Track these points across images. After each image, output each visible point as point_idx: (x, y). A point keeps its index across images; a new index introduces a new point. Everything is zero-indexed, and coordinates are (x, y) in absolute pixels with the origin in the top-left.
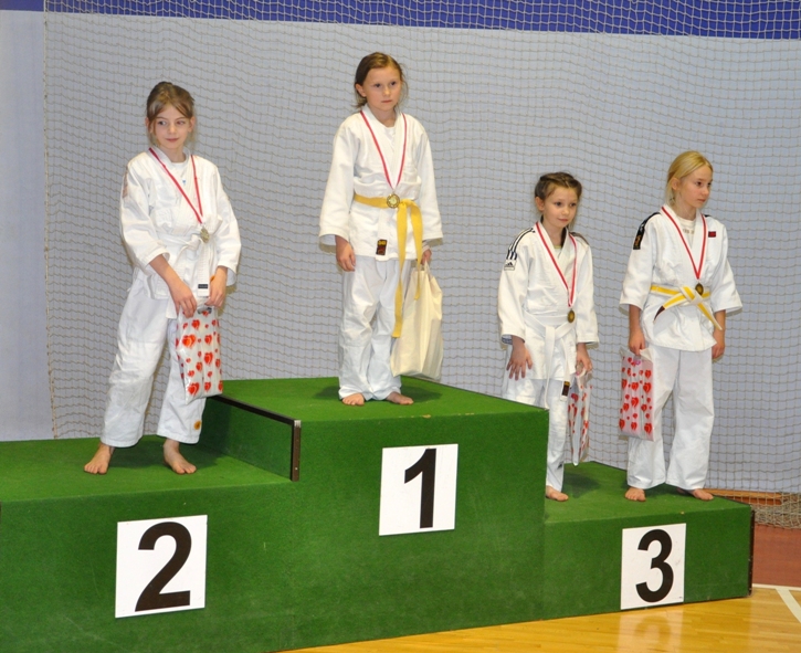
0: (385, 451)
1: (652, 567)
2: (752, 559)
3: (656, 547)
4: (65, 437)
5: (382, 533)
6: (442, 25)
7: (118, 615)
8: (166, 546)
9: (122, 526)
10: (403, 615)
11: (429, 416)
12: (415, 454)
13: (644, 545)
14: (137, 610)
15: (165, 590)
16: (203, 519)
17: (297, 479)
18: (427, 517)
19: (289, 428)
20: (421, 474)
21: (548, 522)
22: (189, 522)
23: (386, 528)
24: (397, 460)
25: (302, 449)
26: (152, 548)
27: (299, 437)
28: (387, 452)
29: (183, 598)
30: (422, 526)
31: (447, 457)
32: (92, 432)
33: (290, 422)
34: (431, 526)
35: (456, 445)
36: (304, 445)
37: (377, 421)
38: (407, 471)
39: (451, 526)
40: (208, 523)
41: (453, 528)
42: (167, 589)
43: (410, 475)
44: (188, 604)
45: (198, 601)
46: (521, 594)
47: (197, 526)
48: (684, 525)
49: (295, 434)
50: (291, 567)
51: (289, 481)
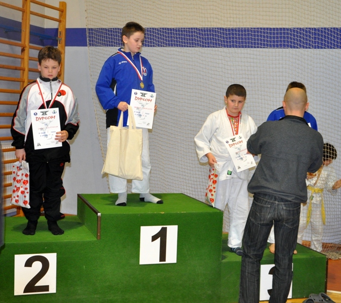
0: (142, 227)
2: (327, 280)
5: (141, 263)
7: (15, 294)
8: (37, 266)
9: (17, 257)
10: (152, 299)
11: (163, 213)
12: (156, 229)
13: (271, 272)
14: (24, 292)
15: (37, 284)
16: (55, 255)
17: (100, 239)
18: (163, 256)
20: (159, 238)
22: (48, 256)
23: (143, 261)
24: (147, 232)
25: (102, 226)
26: (31, 266)
27: (101, 221)
29: (46, 288)
30: (160, 261)
31: (172, 232)
33: (97, 214)
34: (165, 261)
35: (177, 226)
36: (103, 224)
37: (138, 214)
39: (175, 261)
40: (57, 256)
41: (176, 262)
42: (38, 284)
43: (154, 238)
44: (48, 291)
45: (53, 290)
46: (209, 292)
47: (52, 258)
49: (99, 219)
50: (97, 277)
51: (95, 239)
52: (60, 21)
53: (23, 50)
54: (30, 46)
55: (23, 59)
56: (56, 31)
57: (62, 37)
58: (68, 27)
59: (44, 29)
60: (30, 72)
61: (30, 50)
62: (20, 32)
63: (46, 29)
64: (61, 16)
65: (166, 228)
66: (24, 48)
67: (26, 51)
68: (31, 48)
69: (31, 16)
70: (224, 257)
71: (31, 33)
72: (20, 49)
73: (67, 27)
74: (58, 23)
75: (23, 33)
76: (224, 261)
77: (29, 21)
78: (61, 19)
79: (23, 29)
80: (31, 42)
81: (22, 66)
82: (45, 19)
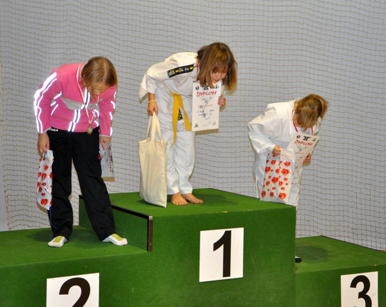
1: (359, 297)
3: (360, 286)
4: (16, 229)
5: (202, 279)
8: (75, 291)
9: (50, 282)
11: (227, 212)
12: (219, 234)
13: (354, 285)
16: (97, 275)
17: (151, 250)
18: (227, 271)
19: (145, 220)
20: (223, 246)
21: (297, 272)
24: (208, 237)
25: (154, 233)
26: (66, 293)
27: (152, 226)
28: (203, 233)
30: (224, 276)
31: (238, 235)
32: (31, 225)
33: (147, 217)
34: (229, 276)
35: (242, 229)
36: (155, 230)
37: (197, 215)
38: (214, 244)
39: (240, 275)
40: (100, 278)
41: (242, 276)
47: (93, 279)
48: (377, 272)
49: (149, 224)
50: (148, 302)
51: (146, 251)
65: (230, 232)
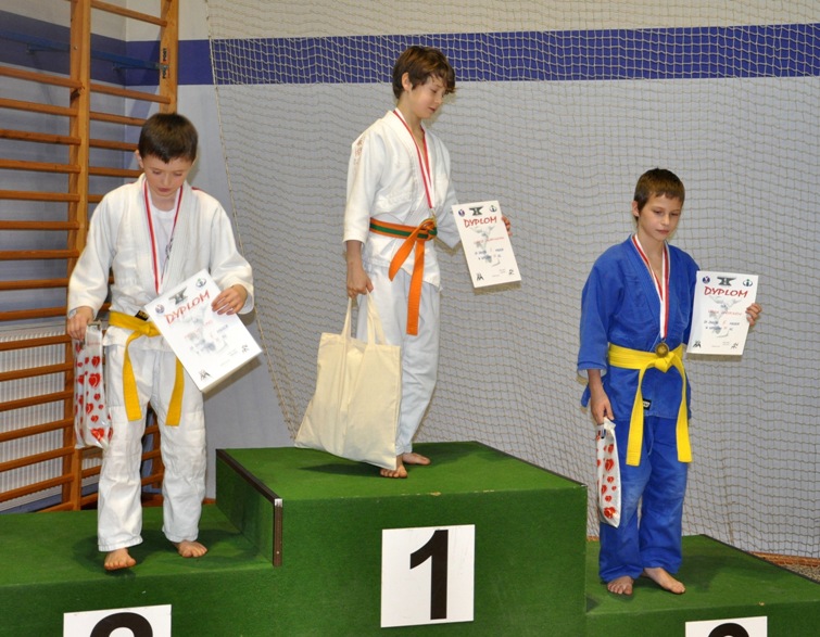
0: (385, 533)
6: (584, 78)
11: (438, 493)
12: (423, 535)
16: (167, 608)
17: (281, 564)
18: (439, 604)
19: (269, 506)
20: (430, 558)
23: (389, 619)
24: (398, 544)
25: (285, 531)
27: (281, 518)
28: (387, 534)
30: (432, 618)
31: (462, 540)
33: (273, 500)
34: (445, 617)
35: (473, 526)
36: (288, 527)
37: (375, 499)
38: (412, 555)
39: (469, 616)
41: (471, 618)
43: (416, 559)
48: (765, 618)
49: (276, 513)
51: (270, 566)
52: (163, 24)
53: (75, 96)
54: (91, 85)
55: (76, 116)
56: (155, 46)
57: (170, 63)
58: (183, 36)
59: (125, 42)
60: (93, 149)
61: (92, 94)
62: (69, 51)
63: (131, 43)
64: (165, 10)
65: (446, 531)
66: (76, 90)
67: (82, 99)
68: (94, 89)
69: (94, 10)
70: (592, 604)
71: (94, 55)
72: (66, 93)
73: (181, 38)
74: (159, 27)
75: (74, 56)
76: (592, 613)
77: (89, 23)
78: (167, 19)
79: (74, 44)
80: (93, 75)
81: (73, 135)
82: (128, 19)
